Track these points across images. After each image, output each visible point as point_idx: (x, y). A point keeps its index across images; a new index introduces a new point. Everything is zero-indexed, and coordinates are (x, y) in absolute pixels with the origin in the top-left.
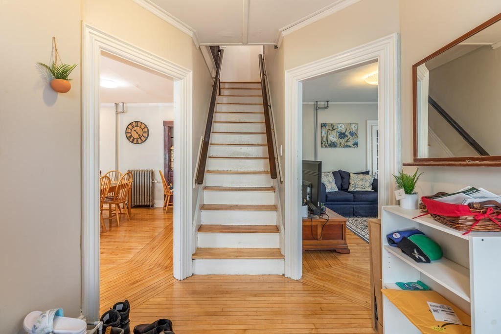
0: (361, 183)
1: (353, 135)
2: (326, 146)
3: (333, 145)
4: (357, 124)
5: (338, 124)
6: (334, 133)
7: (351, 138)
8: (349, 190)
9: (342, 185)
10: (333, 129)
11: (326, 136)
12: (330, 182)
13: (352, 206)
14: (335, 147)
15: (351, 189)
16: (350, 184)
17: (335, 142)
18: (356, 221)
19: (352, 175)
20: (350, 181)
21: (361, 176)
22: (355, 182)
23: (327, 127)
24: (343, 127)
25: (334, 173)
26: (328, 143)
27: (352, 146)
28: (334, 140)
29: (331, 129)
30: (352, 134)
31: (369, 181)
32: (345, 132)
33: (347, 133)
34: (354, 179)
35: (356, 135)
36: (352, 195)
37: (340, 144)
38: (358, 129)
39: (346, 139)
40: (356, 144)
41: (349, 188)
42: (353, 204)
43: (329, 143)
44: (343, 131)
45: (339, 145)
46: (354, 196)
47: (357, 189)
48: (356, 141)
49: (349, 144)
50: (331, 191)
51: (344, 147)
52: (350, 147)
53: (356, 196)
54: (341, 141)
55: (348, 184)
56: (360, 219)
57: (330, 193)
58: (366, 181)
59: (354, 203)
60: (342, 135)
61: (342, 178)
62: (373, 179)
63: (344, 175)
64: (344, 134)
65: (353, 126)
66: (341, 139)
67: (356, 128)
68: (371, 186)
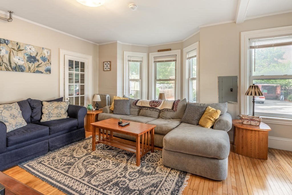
0: (56, 111)
1: (46, 61)
2: (7, 70)
3: (19, 69)
4: (50, 50)
5: (27, 45)
6: (21, 54)
7: (43, 63)
8: (42, 121)
9: (31, 117)
10: (19, 50)
11: (7, 56)
12: (14, 117)
13: (47, 141)
14: (22, 71)
15: (44, 119)
16: (42, 113)
17: (22, 66)
18: (53, 159)
19: (45, 103)
20: (43, 110)
21: (56, 104)
22: (50, 111)
23: (10, 45)
24: (33, 49)
25: (21, 104)
26: (11, 66)
27: (44, 72)
28: (21, 63)
29: (16, 49)
30: (44, 59)
31: (64, 108)
32: (37, 55)
33: (38, 58)
34: (47, 108)
35: (49, 61)
36: (47, 129)
37: (29, 68)
38: (50, 55)
39: (37, 63)
40: (49, 71)
41: (41, 118)
42: (48, 139)
43: (13, 65)
44: (34, 55)
45: (27, 69)
46: (49, 128)
47: (52, 119)
48: (48, 67)
49: (40, 69)
50: (16, 128)
51: (34, 72)
52: (41, 73)
53: (52, 127)
54: (30, 65)
55: (40, 114)
56: (56, 154)
57: (14, 132)
58: (62, 108)
59: (49, 136)
60: (32, 59)
61: (32, 108)
62: (68, 105)
63: (35, 105)
64: (34, 58)
65: (45, 51)
66: (30, 62)
67: (49, 54)
68: (67, 113)
